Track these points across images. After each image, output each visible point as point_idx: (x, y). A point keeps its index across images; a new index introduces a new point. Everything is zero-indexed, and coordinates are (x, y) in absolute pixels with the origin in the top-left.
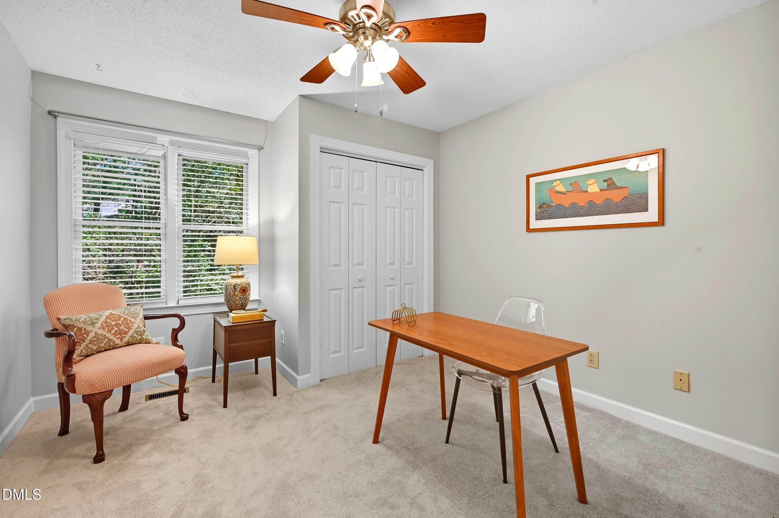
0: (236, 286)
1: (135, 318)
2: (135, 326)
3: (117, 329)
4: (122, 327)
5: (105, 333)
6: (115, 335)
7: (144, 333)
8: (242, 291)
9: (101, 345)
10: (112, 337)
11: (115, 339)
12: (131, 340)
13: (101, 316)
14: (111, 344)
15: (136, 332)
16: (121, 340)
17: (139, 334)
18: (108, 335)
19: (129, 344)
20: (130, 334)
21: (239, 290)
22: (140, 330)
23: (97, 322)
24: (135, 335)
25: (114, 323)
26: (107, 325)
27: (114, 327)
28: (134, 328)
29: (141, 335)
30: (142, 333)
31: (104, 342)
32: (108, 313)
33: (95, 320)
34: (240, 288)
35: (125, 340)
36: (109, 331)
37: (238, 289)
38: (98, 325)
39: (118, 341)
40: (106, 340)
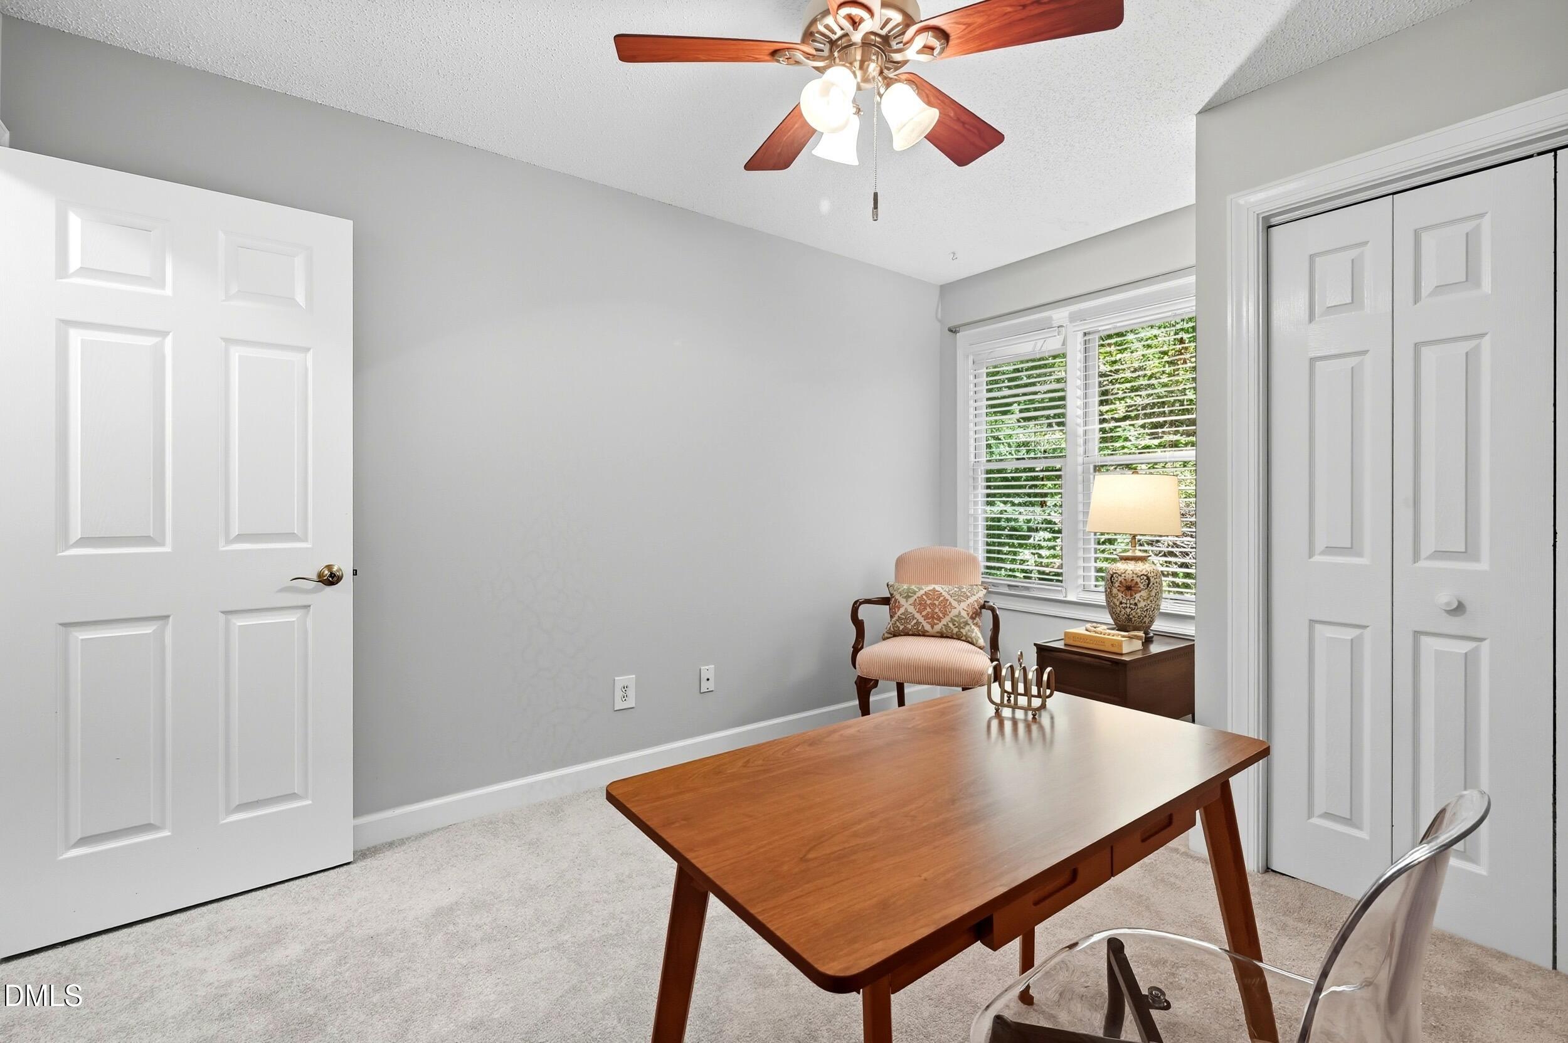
0: (1114, 576)
1: (959, 602)
2: (954, 612)
3: (930, 610)
4: (937, 610)
5: (915, 612)
6: (926, 617)
7: (965, 626)
8: (1125, 588)
9: (908, 626)
10: (921, 620)
11: (924, 623)
12: (944, 629)
13: (920, 589)
14: (920, 628)
15: (952, 621)
16: (932, 627)
17: (957, 625)
18: (918, 616)
19: (942, 635)
20: (944, 622)
21: (1119, 586)
22: (959, 621)
23: (912, 596)
24: (951, 625)
25: (929, 602)
26: (921, 604)
27: (928, 608)
28: (951, 615)
29: (959, 627)
30: (962, 626)
31: (912, 624)
32: (931, 587)
33: (912, 593)
34: (1121, 581)
35: (937, 628)
36: (920, 612)
37: (1117, 584)
38: (911, 600)
39: (928, 627)
40: (915, 621)
